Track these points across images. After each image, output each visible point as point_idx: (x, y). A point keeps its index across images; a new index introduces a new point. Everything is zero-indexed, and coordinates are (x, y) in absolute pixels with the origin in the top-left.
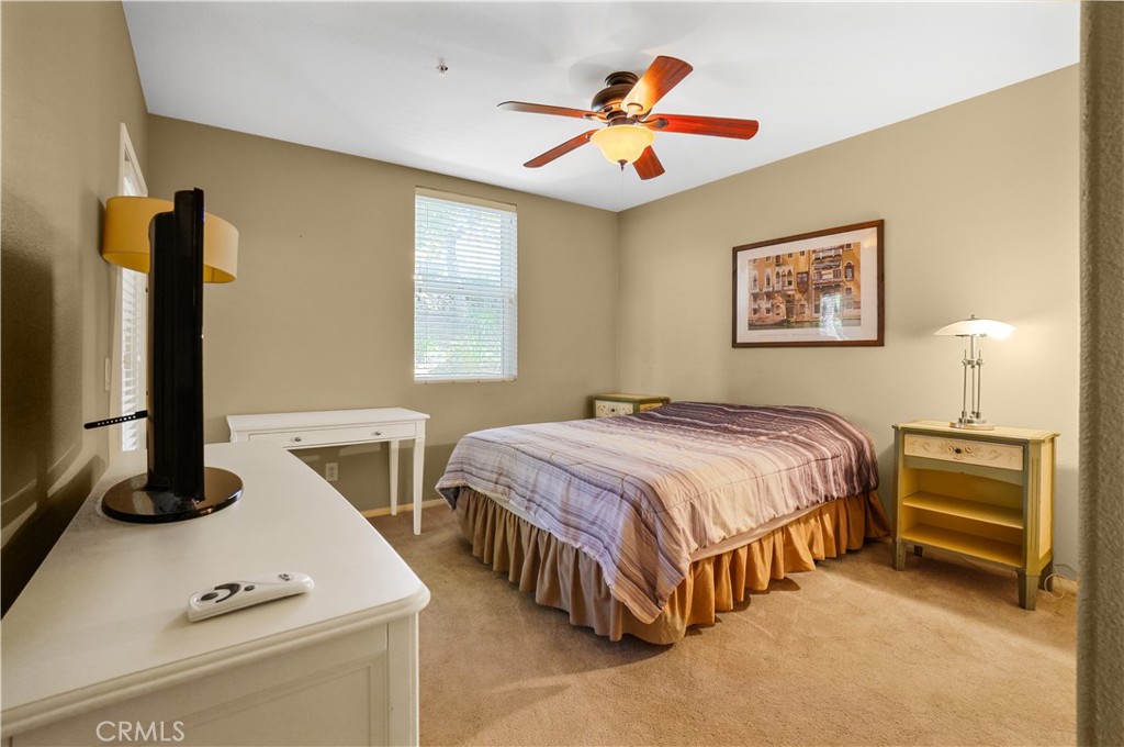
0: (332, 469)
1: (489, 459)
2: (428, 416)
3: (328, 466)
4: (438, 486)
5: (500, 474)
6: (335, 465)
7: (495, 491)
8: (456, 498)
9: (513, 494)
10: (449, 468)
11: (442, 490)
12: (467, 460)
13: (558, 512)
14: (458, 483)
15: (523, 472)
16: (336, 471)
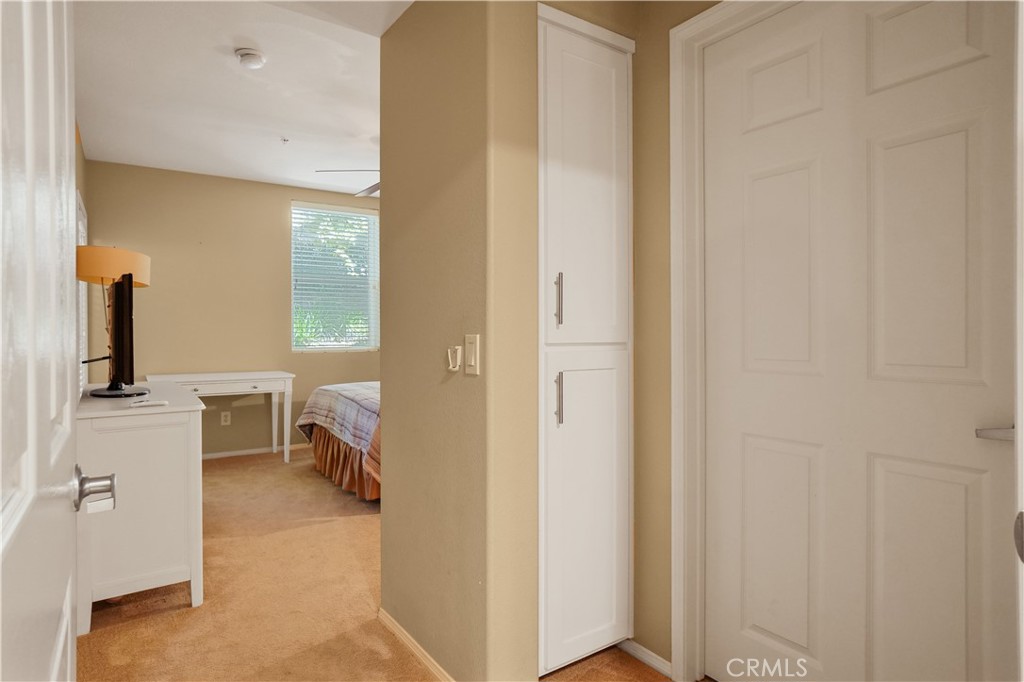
0: (226, 416)
1: (324, 402)
2: (294, 376)
3: (223, 414)
4: (297, 424)
5: (330, 411)
6: (229, 413)
7: (325, 422)
8: (311, 433)
9: (335, 423)
10: (305, 411)
11: (300, 426)
12: (315, 405)
13: (351, 429)
14: (309, 421)
15: (340, 408)
16: (229, 418)
